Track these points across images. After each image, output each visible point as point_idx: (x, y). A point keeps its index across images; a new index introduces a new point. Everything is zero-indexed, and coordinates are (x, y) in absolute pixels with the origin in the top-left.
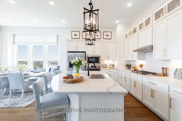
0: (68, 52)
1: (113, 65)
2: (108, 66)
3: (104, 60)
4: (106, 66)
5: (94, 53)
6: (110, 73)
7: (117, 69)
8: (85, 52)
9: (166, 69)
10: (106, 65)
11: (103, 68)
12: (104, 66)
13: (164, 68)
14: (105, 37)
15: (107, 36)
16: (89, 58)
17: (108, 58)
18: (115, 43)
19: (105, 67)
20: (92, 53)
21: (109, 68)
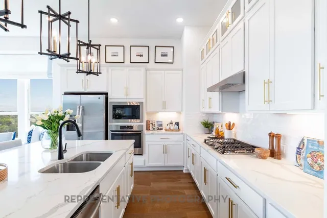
0: (66, 94)
1: (177, 124)
2: (164, 126)
3: (158, 112)
4: (161, 125)
5: (127, 95)
6: (166, 143)
7: (182, 134)
8: (106, 94)
9: (278, 137)
10: (160, 123)
11: (154, 129)
12: (156, 127)
13: (273, 136)
14: (159, 59)
15: (164, 55)
16: (115, 108)
17: (164, 107)
18: (181, 72)
19: (158, 129)
20: (123, 96)
21: (166, 130)
